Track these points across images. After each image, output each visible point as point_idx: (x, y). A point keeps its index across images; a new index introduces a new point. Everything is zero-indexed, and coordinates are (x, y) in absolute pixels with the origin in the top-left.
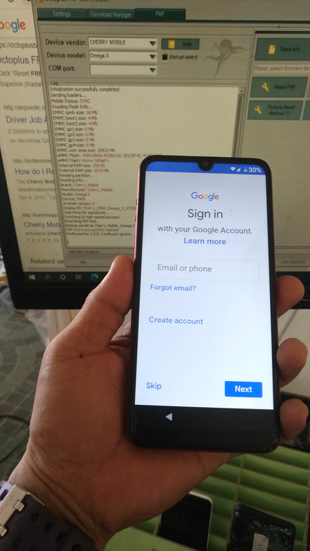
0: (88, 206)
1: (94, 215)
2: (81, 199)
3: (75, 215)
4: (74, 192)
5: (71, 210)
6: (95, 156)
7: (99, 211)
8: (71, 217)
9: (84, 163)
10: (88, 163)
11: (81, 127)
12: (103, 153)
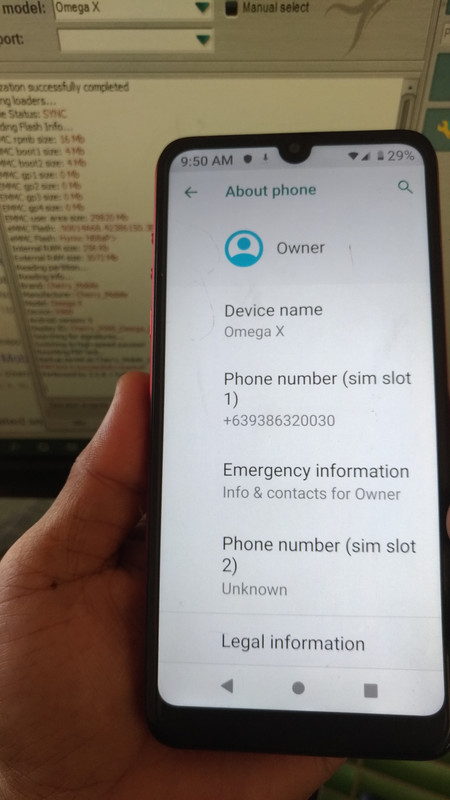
0: (80, 325)
1: (92, 341)
2: (64, 312)
3: (56, 340)
4: (48, 300)
5: (46, 333)
6: (86, 228)
7: (103, 333)
8: (47, 344)
9: (63, 244)
10: (72, 243)
11: (51, 170)
12: (102, 224)
